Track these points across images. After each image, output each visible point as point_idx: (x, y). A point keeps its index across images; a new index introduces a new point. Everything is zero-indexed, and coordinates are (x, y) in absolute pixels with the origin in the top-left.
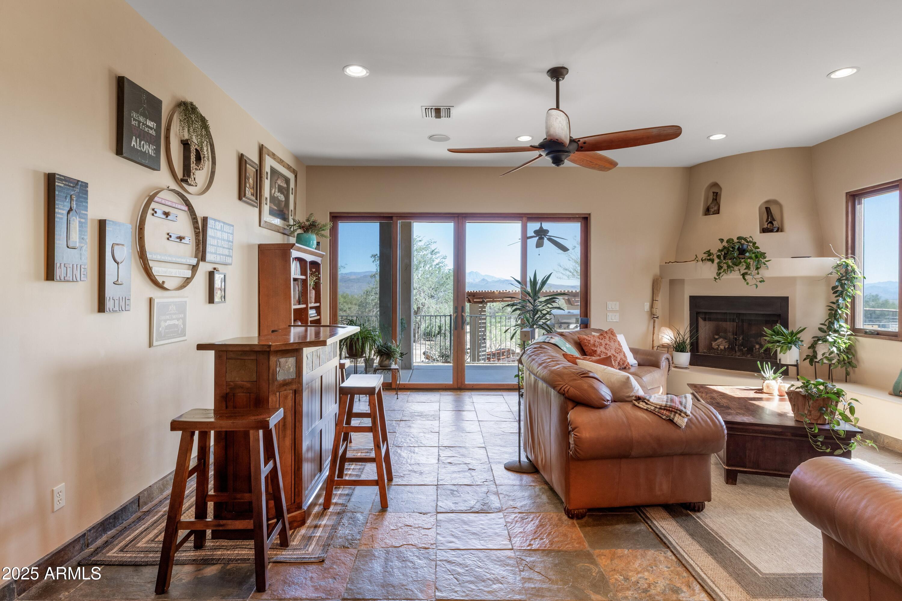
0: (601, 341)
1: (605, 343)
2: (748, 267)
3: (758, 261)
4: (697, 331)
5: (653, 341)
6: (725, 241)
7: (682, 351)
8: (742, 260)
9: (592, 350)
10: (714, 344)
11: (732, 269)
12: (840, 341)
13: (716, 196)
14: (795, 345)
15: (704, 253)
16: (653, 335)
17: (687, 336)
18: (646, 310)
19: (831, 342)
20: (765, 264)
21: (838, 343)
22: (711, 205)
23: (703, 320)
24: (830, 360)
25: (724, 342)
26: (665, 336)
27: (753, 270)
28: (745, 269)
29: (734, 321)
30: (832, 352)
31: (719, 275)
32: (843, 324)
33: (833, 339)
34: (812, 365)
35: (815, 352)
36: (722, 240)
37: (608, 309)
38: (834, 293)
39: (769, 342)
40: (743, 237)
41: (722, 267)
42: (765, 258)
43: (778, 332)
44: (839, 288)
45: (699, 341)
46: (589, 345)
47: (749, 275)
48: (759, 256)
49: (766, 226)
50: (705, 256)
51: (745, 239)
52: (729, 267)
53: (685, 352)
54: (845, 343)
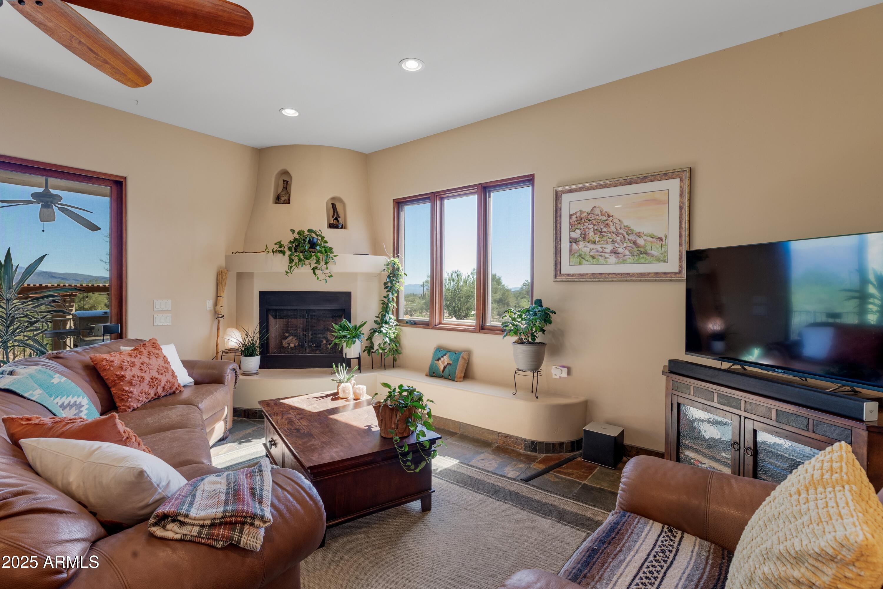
0: (133, 360)
1: (141, 361)
2: (318, 262)
3: (327, 255)
4: (268, 331)
5: (217, 346)
6: (296, 232)
7: (251, 355)
8: (313, 254)
9: (117, 375)
10: (284, 342)
11: (303, 262)
12: (390, 332)
13: (287, 184)
14: (358, 339)
15: (275, 244)
16: (217, 338)
17: (257, 336)
18: (208, 309)
19: (384, 333)
20: (333, 259)
21: (389, 333)
22: (282, 194)
23: (273, 317)
24: (384, 349)
25: (294, 339)
26: (232, 339)
27: (322, 265)
28: (316, 263)
29: (304, 317)
30: (385, 343)
31: (291, 269)
32: (391, 316)
33: (386, 330)
34: (370, 356)
35: (372, 343)
36: (293, 231)
37: (155, 309)
38: (385, 288)
39: (336, 338)
40: (313, 230)
41: (293, 260)
42: (332, 253)
43: (344, 327)
44: (389, 284)
45: (270, 341)
46: (112, 369)
47: (319, 269)
48: (328, 250)
49: (332, 222)
50: (276, 247)
51: (315, 232)
52: (300, 260)
53: (254, 356)
54: (394, 333)
